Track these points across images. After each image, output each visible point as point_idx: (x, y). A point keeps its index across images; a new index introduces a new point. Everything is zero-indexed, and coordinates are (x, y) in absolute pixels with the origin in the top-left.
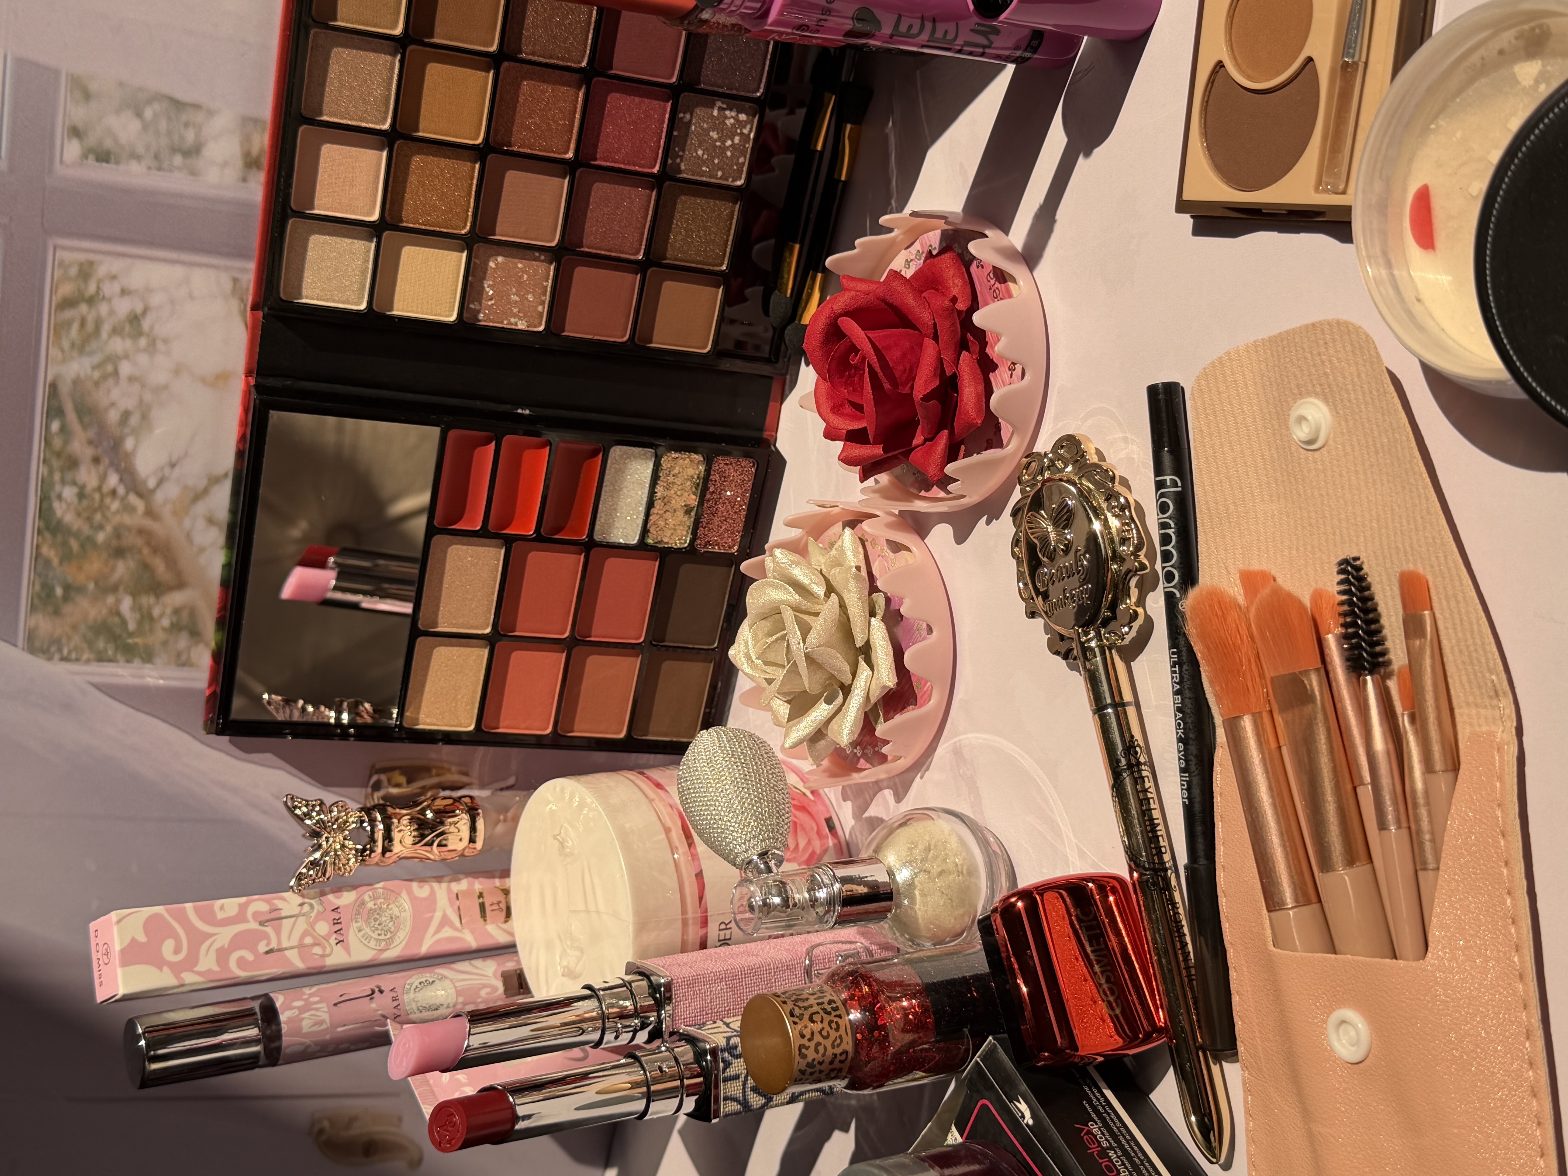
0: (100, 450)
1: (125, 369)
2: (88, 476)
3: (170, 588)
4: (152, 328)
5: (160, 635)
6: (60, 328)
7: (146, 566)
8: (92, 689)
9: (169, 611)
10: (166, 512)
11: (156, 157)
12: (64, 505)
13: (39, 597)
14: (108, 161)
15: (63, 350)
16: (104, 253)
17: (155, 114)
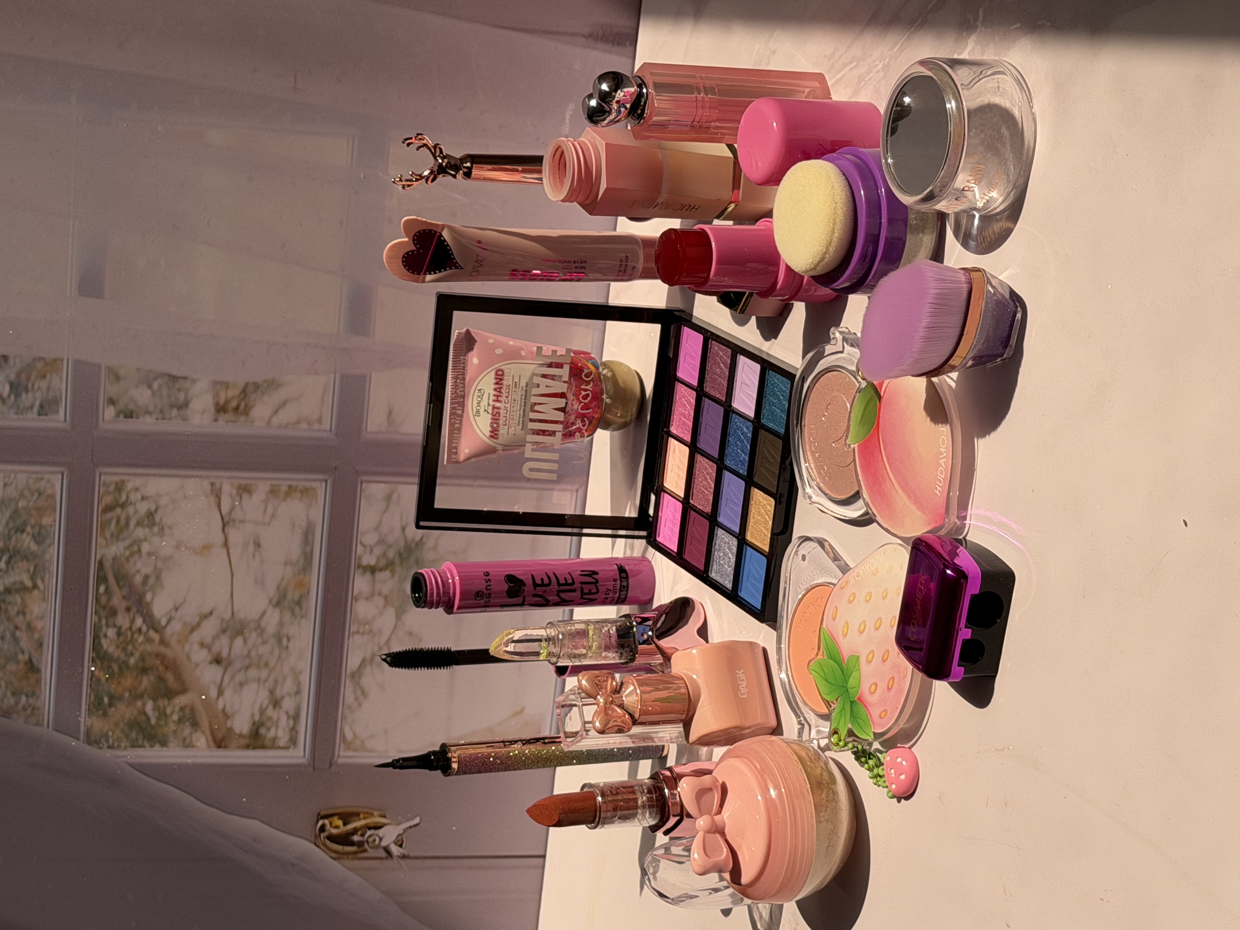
0: (130, 602)
1: (145, 547)
2: (123, 620)
3: (178, 693)
4: (161, 519)
5: (173, 727)
6: (104, 525)
7: (161, 679)
8: (129, 768)
9: (177, 709)
10: (173, 641)
11: (161, 411)
12: (108, 641)
13: (93, 704)
14: (131, 417)
15: (106, 539)
16: (130, 474)
17: (160, 385)
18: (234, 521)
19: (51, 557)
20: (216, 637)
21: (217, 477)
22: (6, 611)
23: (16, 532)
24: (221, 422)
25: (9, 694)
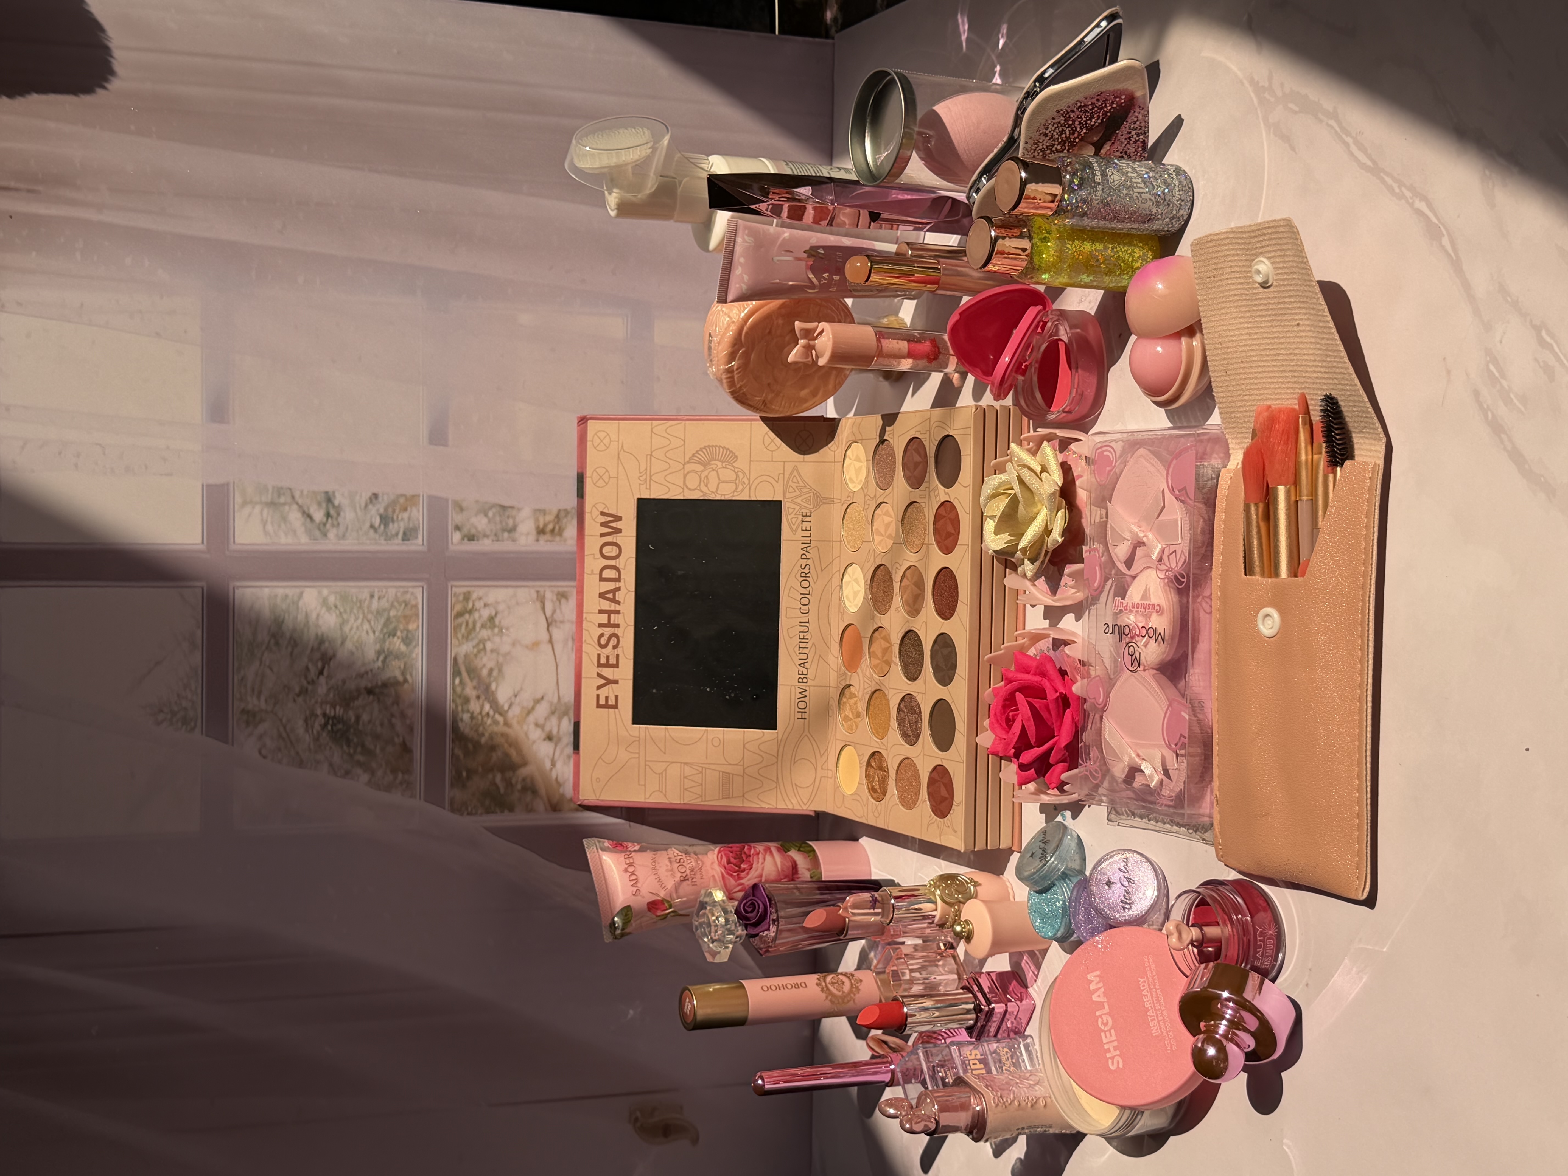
0: (479, 691)
1: (489, 646)
2: (474, 706)
4: (500, 622)
5: (517, 796)
6: (457, 628)
7: (507, 755)
8: (485, 831)
9: (520, 779)
10: (514, 722)
11: (496, 535)
12: (464, 724)
13: (455, 778)
14: (473, 540)
15: (459, 640)
16: (475, 586)
17: (494, 515)
18: (556, 621)
19: (417, 655)
20: (547, 718)
21: (541, 586)
22: (384, 702)
23: (389, 637)
24: (542, 542)
25: (388, 771)
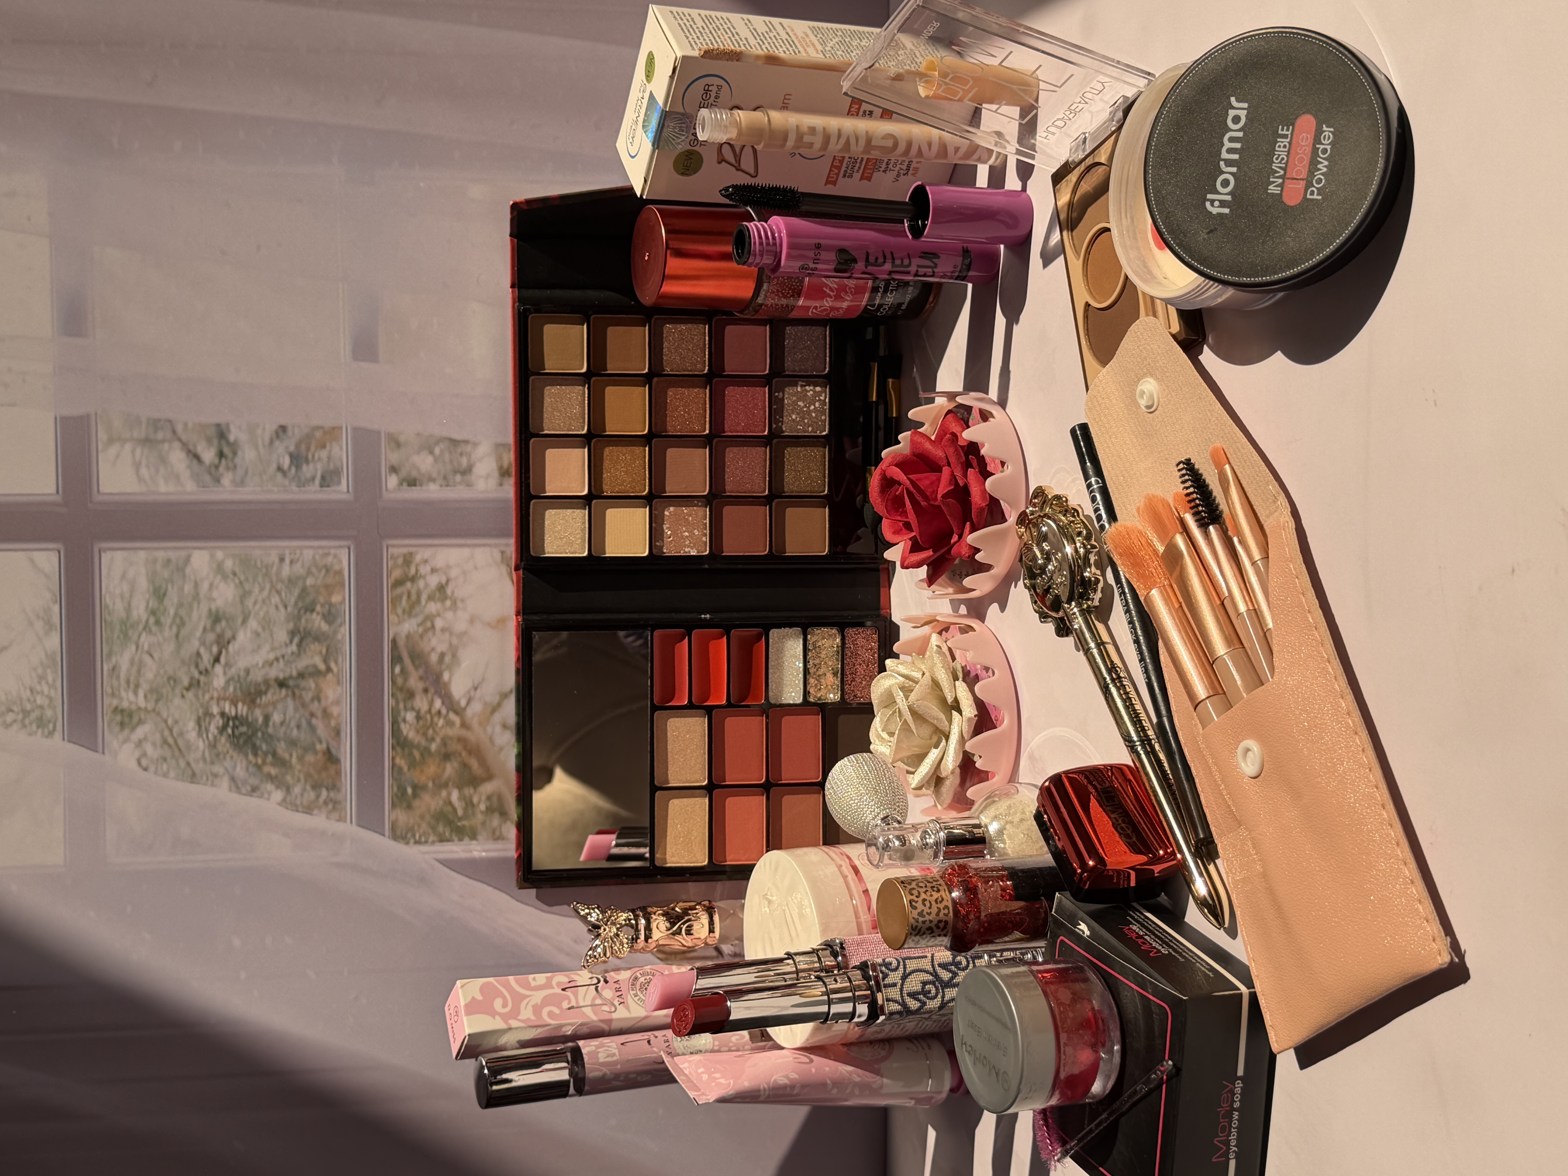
0: (427, 683)
1: (439, 623)
2: (420, 702)
3: (483, 780)
4: (453, 592)
5: (480, 817)
6: (395, 601)
7: (465, 766)
9: (484, 798)
10: (475, 723)
11: (445, 478)
12: (407, 726)
13: (396, 795)
14: (415, 485)
15: (398, 616)
16: (419, 546)
17: (442, 451)
19: (344, 636)
21: (507, 545)
22: (301, 697)
23: (305, 613)
25: (308, 787)
